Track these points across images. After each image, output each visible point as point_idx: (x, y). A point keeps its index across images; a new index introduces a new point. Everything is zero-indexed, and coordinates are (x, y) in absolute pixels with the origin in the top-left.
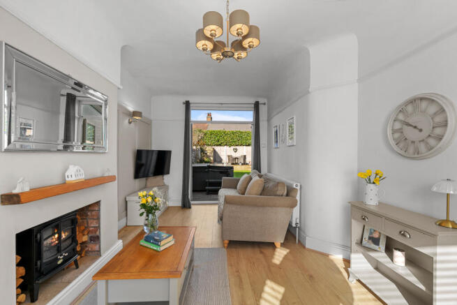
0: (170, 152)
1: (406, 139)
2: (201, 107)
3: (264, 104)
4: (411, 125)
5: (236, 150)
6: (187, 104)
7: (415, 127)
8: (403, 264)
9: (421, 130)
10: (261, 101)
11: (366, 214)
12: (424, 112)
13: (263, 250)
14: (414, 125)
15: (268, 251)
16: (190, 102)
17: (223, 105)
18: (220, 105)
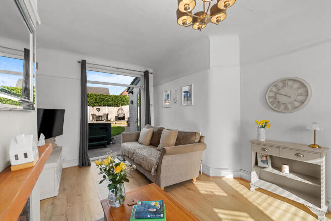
0: (63, 111)
1: (279, 102)
2: (99, 69)
3: (151, 73)
4: (282, 94)
5: (98, 110)
6: (83, 64)
7: (285, 95)
8: (288, 172)
9: (290, 97)
10: (150, 71)
11: (265, 147)
12: (291, 87)
13: (188, 187)
14: (284, 94)
15: (190, 186)
16: (87, 62)
17: (119, 70)
18: (115, 69)
